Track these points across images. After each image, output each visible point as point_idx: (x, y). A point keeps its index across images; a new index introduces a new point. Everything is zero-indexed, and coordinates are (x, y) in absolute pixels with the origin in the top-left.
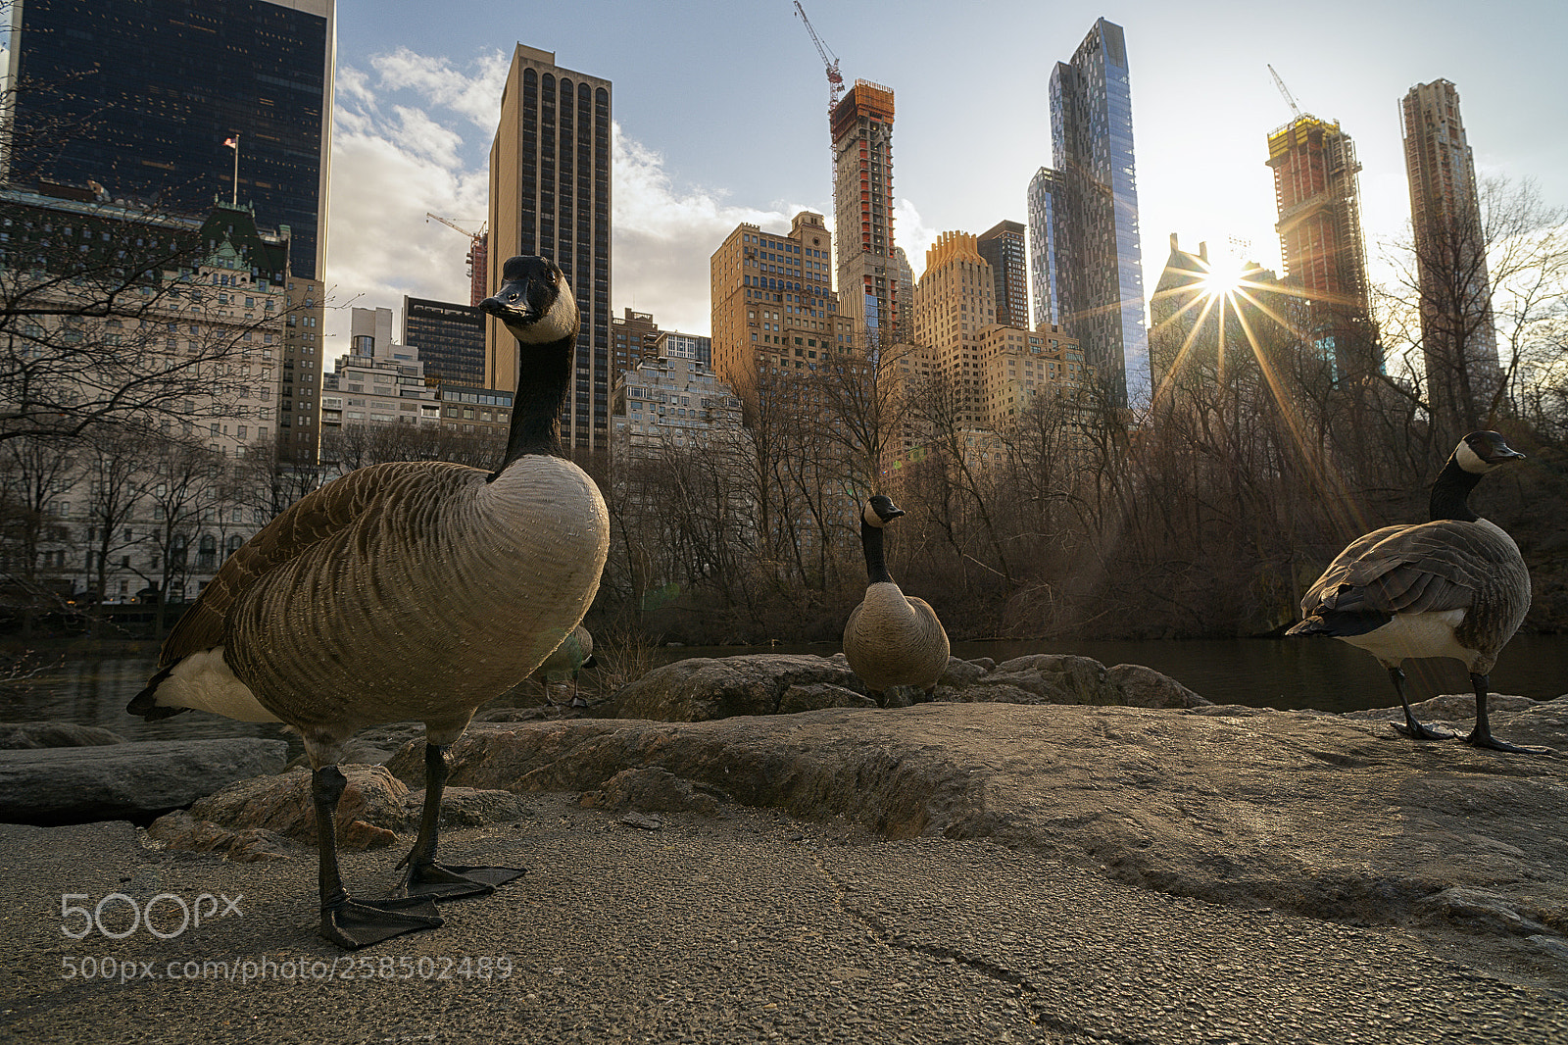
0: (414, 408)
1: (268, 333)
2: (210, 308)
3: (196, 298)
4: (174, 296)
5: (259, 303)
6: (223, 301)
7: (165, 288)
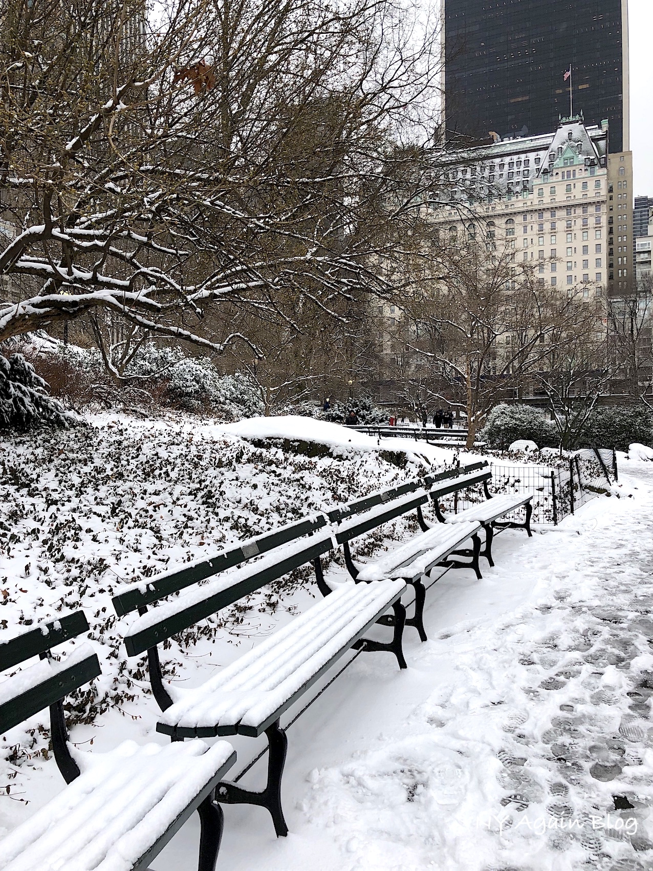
1: (598, 204)
2: (561, 197)
3: (553, 192)
4: (541, 194)
5: (591, 185)
6: (568, 189)
7: (536, 191)
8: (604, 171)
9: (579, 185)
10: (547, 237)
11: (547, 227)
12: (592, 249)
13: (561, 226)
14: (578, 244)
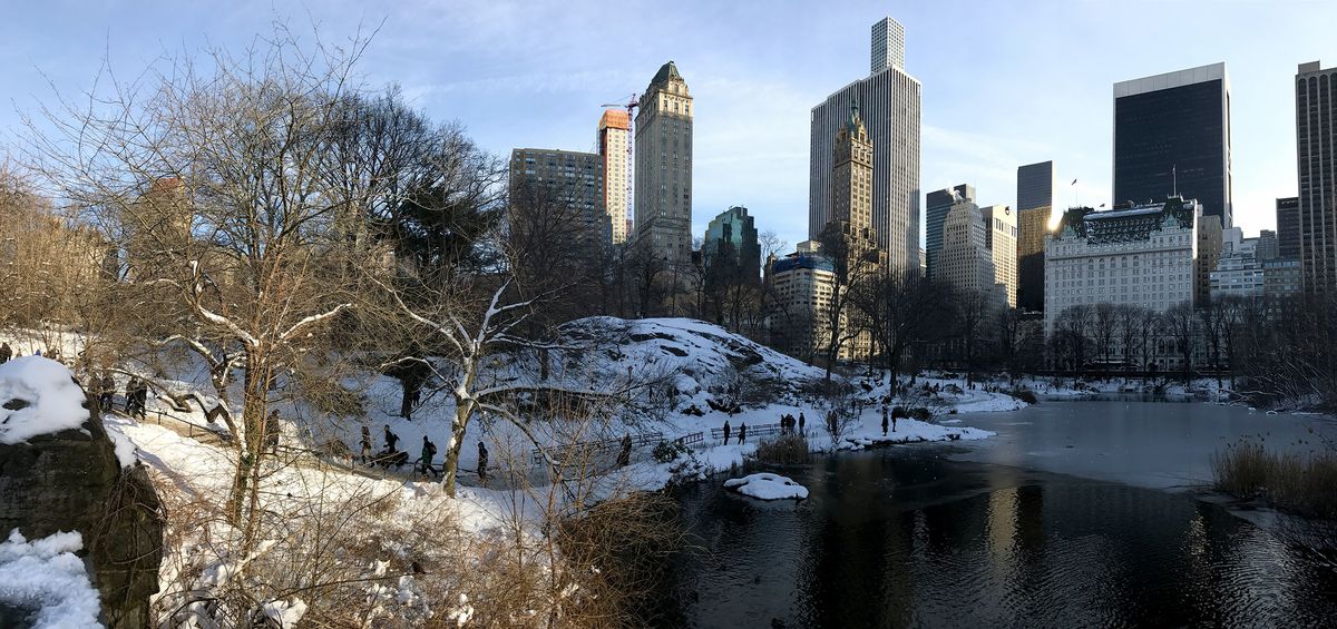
0: (1251, 274)
1: (1188, 250)
2: (1166, 244)
3: (1162, 241)
4: (1154, 242)
5: (1184, 238)
6: (1171, 240)
7: (1151, 240)
8: (1191, 230)
9: (1177, 238)
10: (1158, 268)
11: (1158, 262)
12: (1184, 277)
13: (1166, 262)
14: (1176, 274)
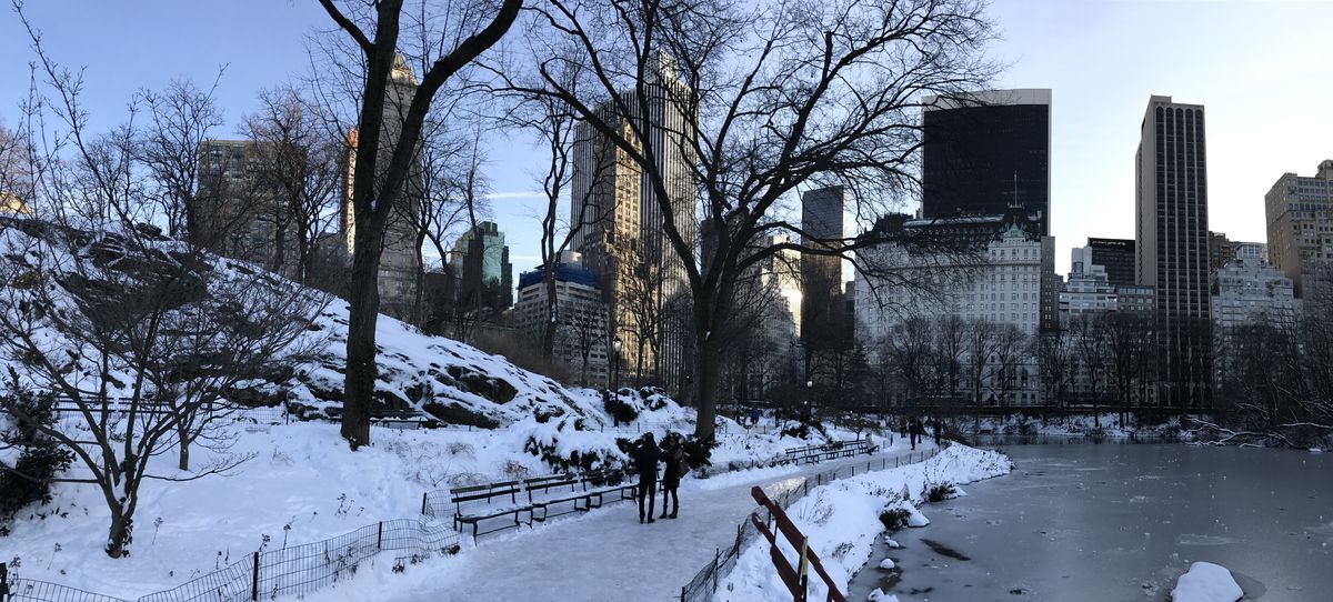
0: (1104, 298)
1: (1035, 265)
2: (1008, 257)
3: (1003, 253)
4: (994, 254)
5: (1030, 252)
6: (1014, 253)
7: (990, 251)
8: (1038, 244)
9: (1022, 251)
10: (998, 285)
12: (1030, 296)
13: (1008, 277)
14: (1020, 292)
